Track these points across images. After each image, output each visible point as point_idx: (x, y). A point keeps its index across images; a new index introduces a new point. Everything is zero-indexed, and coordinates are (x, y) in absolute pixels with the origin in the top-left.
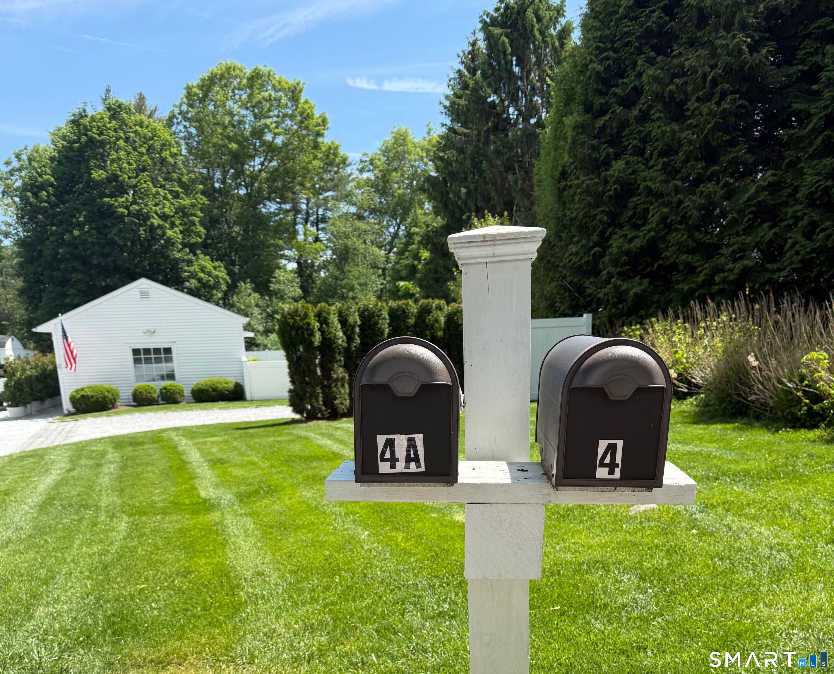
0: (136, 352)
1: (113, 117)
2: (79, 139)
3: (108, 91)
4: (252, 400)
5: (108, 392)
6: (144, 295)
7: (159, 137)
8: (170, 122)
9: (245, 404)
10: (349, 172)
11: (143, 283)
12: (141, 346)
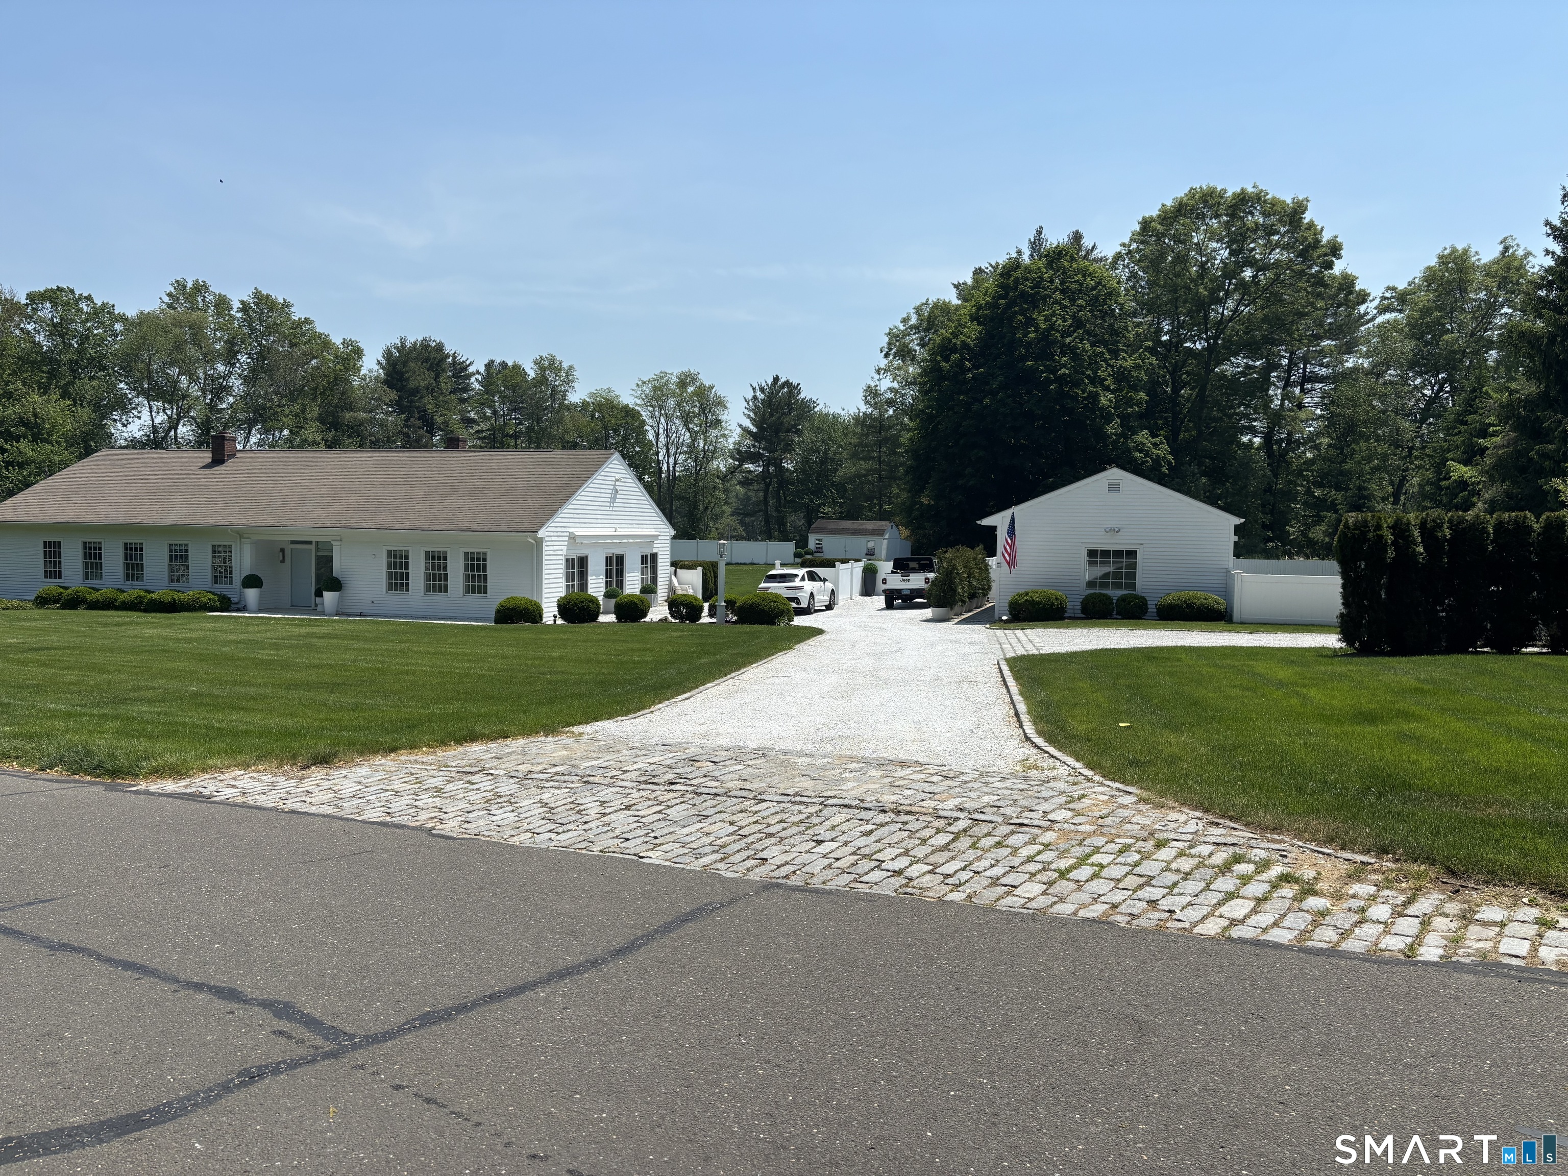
0: (1092, 553)
1: (1049, 265)
2: (1007, 294)
3: (1039, 232)
4: (1242, 623)
5: (1057, 599)
6: (1114, 487)
7: (1104, 286)
8: (1114, 266)
9: (1230, 626)
10: (1362, 312)
11: (1114, 474)
12: (1100, 547)
